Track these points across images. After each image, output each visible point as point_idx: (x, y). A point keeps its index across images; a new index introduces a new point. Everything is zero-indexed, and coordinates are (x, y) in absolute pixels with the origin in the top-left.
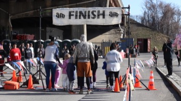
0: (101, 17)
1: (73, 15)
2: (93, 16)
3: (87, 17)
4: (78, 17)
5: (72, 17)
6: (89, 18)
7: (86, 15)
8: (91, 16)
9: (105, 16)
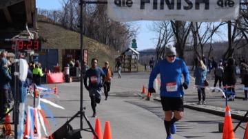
0: (202, 6)
1: (149, 2)
2: (187, 5)
3: (175, 6)
4: (159, 6)
5: (146, 5)
6: (179, 8)
7: (173, 3)
8: (184, 4)
9: (210, 6)
